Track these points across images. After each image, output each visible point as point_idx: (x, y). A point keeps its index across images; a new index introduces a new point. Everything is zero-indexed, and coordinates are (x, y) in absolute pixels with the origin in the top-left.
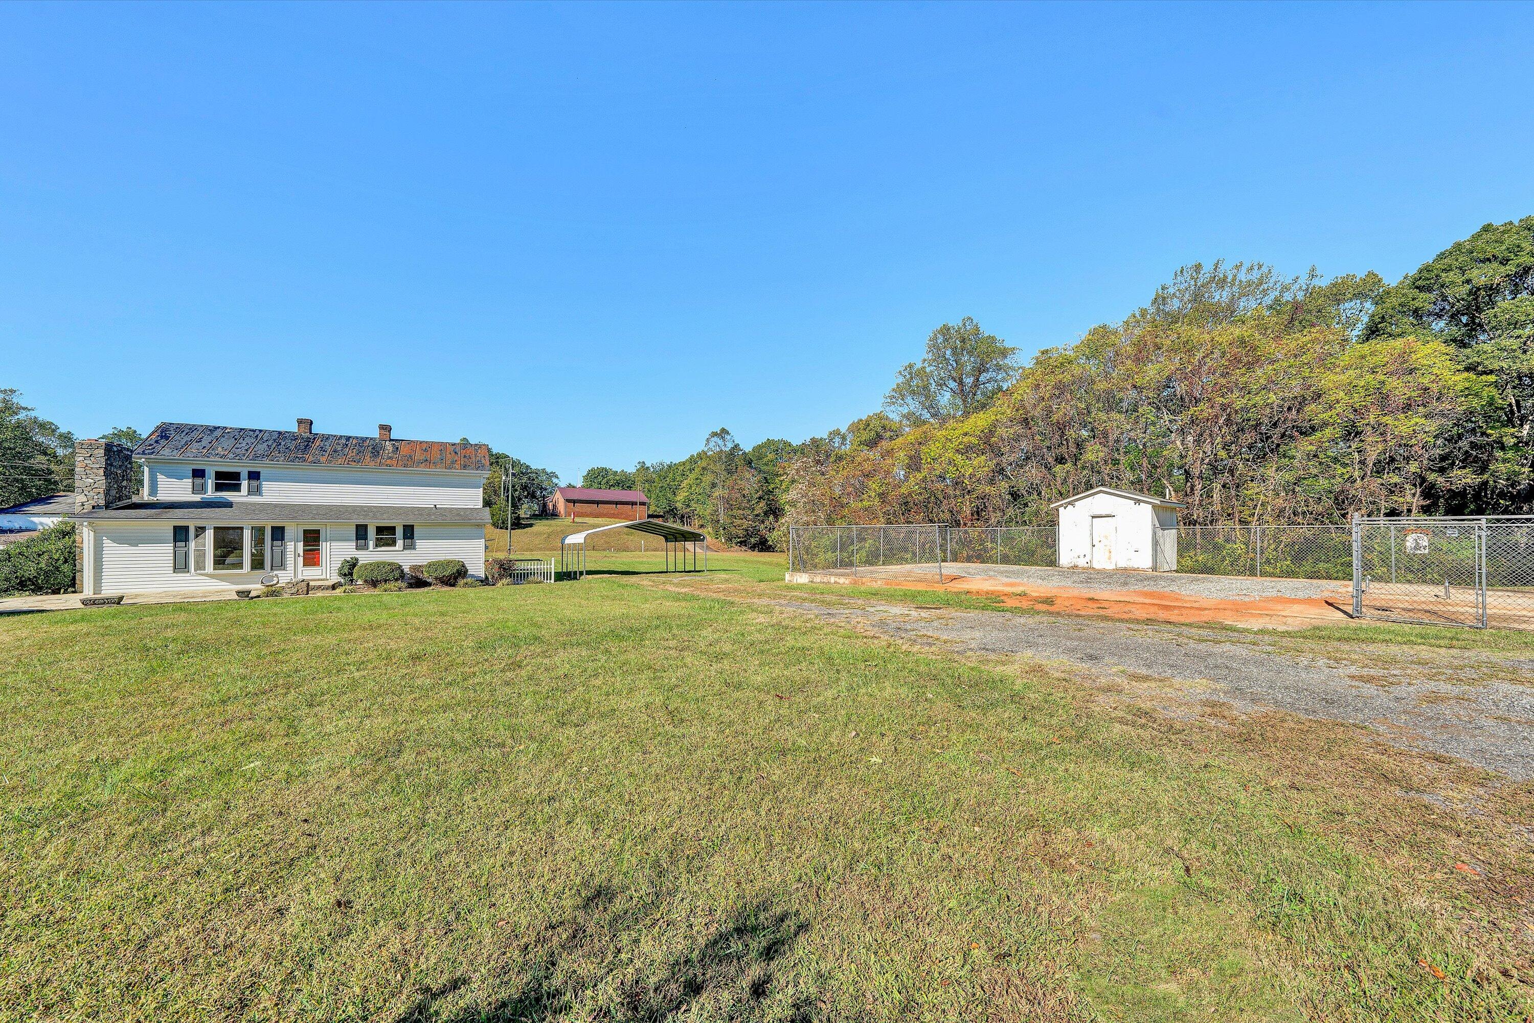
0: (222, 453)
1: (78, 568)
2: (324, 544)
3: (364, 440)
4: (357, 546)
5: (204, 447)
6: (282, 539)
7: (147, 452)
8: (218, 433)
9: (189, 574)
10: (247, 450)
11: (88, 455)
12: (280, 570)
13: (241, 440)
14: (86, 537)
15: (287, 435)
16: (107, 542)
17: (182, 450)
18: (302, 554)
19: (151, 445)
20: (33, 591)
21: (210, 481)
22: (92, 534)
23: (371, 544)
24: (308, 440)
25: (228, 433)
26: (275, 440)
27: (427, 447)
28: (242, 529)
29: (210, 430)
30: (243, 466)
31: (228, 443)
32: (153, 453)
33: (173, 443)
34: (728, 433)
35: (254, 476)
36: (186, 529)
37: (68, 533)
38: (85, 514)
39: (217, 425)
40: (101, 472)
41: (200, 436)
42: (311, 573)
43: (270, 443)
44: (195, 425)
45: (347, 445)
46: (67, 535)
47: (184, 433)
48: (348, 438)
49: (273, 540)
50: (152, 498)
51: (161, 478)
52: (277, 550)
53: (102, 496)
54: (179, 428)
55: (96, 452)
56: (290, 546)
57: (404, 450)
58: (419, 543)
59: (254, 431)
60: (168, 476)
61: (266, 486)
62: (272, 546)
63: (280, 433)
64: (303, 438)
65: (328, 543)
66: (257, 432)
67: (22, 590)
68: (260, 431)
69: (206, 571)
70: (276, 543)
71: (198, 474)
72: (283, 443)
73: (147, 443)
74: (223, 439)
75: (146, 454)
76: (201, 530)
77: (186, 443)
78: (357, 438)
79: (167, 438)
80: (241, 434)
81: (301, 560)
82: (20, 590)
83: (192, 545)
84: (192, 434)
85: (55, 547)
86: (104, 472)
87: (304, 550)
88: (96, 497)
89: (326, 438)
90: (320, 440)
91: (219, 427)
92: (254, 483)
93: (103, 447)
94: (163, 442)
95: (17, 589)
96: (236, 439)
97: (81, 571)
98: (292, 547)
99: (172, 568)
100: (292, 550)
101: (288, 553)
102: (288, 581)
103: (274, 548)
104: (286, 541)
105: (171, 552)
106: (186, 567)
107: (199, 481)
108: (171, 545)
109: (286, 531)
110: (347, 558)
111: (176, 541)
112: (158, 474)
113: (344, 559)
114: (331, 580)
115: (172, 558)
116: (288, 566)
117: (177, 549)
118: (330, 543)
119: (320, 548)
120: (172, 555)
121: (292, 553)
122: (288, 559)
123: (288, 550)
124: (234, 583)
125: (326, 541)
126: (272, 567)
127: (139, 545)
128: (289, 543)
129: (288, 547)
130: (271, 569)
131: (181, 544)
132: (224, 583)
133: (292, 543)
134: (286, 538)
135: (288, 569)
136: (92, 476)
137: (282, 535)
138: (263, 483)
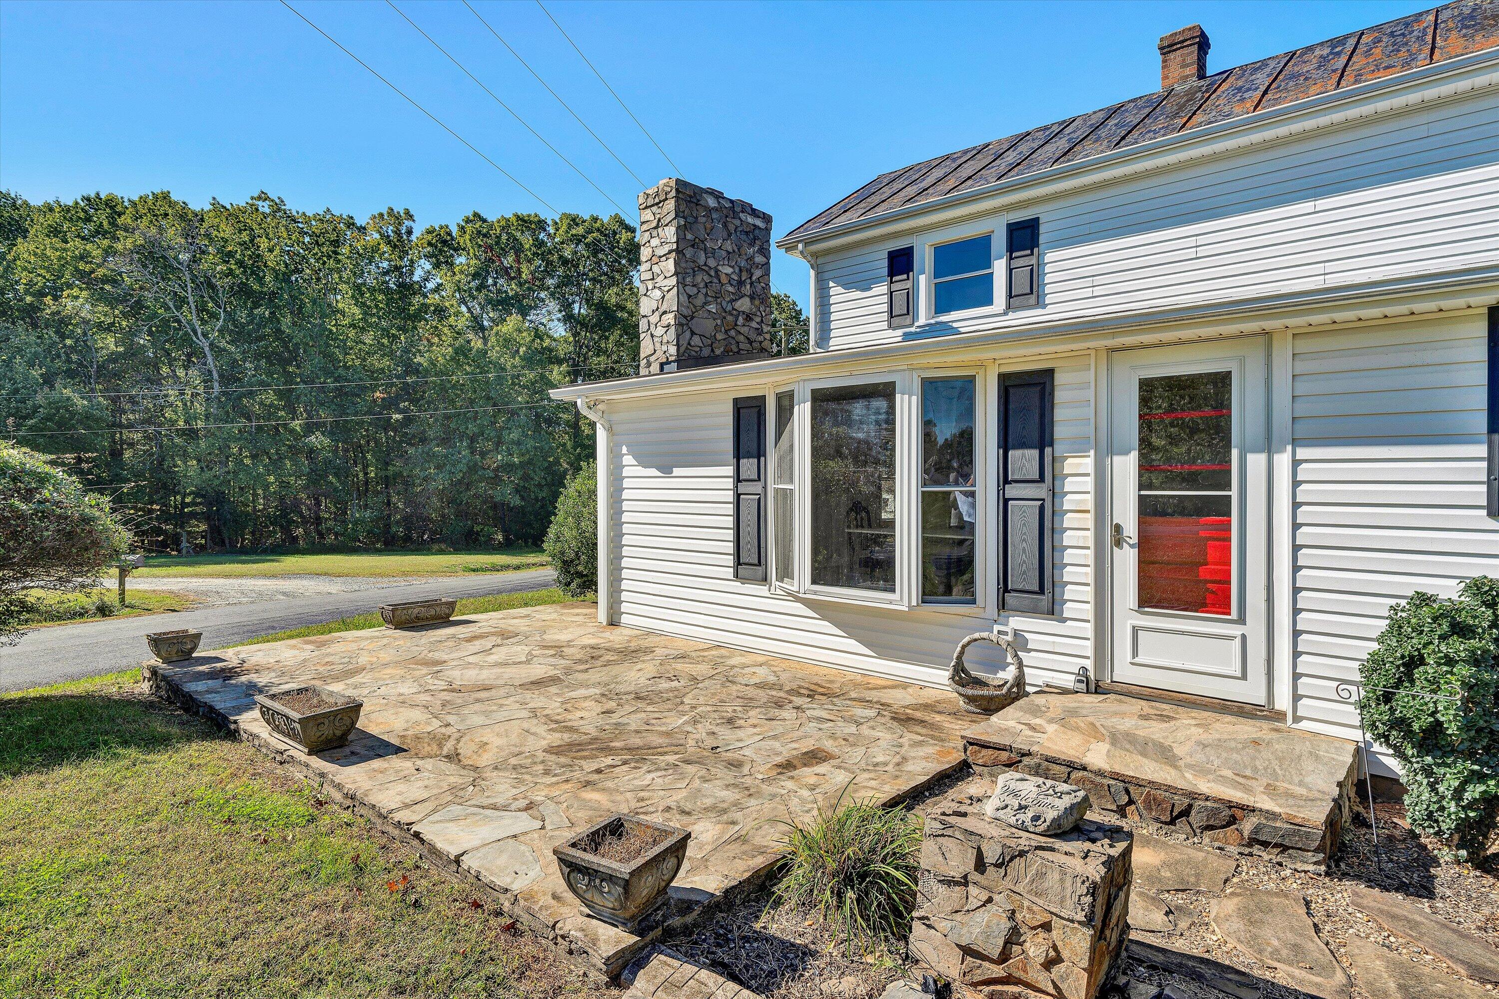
0: (949, 188)
2: (1256, 462)
6: (1045, 440)
7: (813, 227)
9: (763, 590)
11: (655, 223)
12: (1033, 611)
15: (1130, 105)
16: (629, 465)
18: (1131, 530)
21: (922, 278)
22: (606, 436)
24: (1191, 92)
26: (1092, 125)
28: (887, 392)
30: (994, 211)
32: (821, 226)
35: (1024, 236)
36: (759, 403)
40: (671, 263)
41: (927, 175)
42: (1187, 651)
43: (1078, 133)
49: (1005, 444)
51: (836, 292)
52: (1024, 502)
55: (665, 209)
60: (850, 286)
61: (1055, 263)
62: (1005, 480)
64: (1175, 95)
65: (1283, 461)
69: (798, 585)
70: (1026, 461)
71: (901, 262)
72: (1113, 122)
76: (786, 408)
77: (892, 194)
81: (1127, 562)
84: (916, 176)
86: (677, 264)
89: (1257, 67)
90: (1234, 78)
92: (1023, 261)
93: (674, 193)
94: (853, 204)
98: (1089, 483)
99: (730, 560)
100: (1089, 500)
101: (1069, 520)
102: (1069, 681)
103: (1011, 491)
104: (1059, 448)
105: (730, 496)
106: (761, 561)
107: (902, 284)
108: (729, 470)
109: (1060, 396)
110: (1428, 586)
111: (738, 456)
112: (831, 284)
113: (1410, 586)
114: (1304, 725)
115: (730, 521)
116: (1070, 592)
117: (743, 488)
118: (1296, 463)
119: (1234, 493)
120: (730, 509)
121: (1089, 520)
122: (1069, 556)
123: (1068, 503)
124: (882, 650)
125: (1269, 447)
126: (1004, 588)
127: (677, 471)
128: (1071, 465)
129: (1070, 484)
130: (1002, 605)
131: (748, 466)
132: (852, 644)
133: (1087, 463)
134: (1060, 432)
135: (1069, 610)
136: (660, 281)
137: (1042, 416)
138: (1049, 257)
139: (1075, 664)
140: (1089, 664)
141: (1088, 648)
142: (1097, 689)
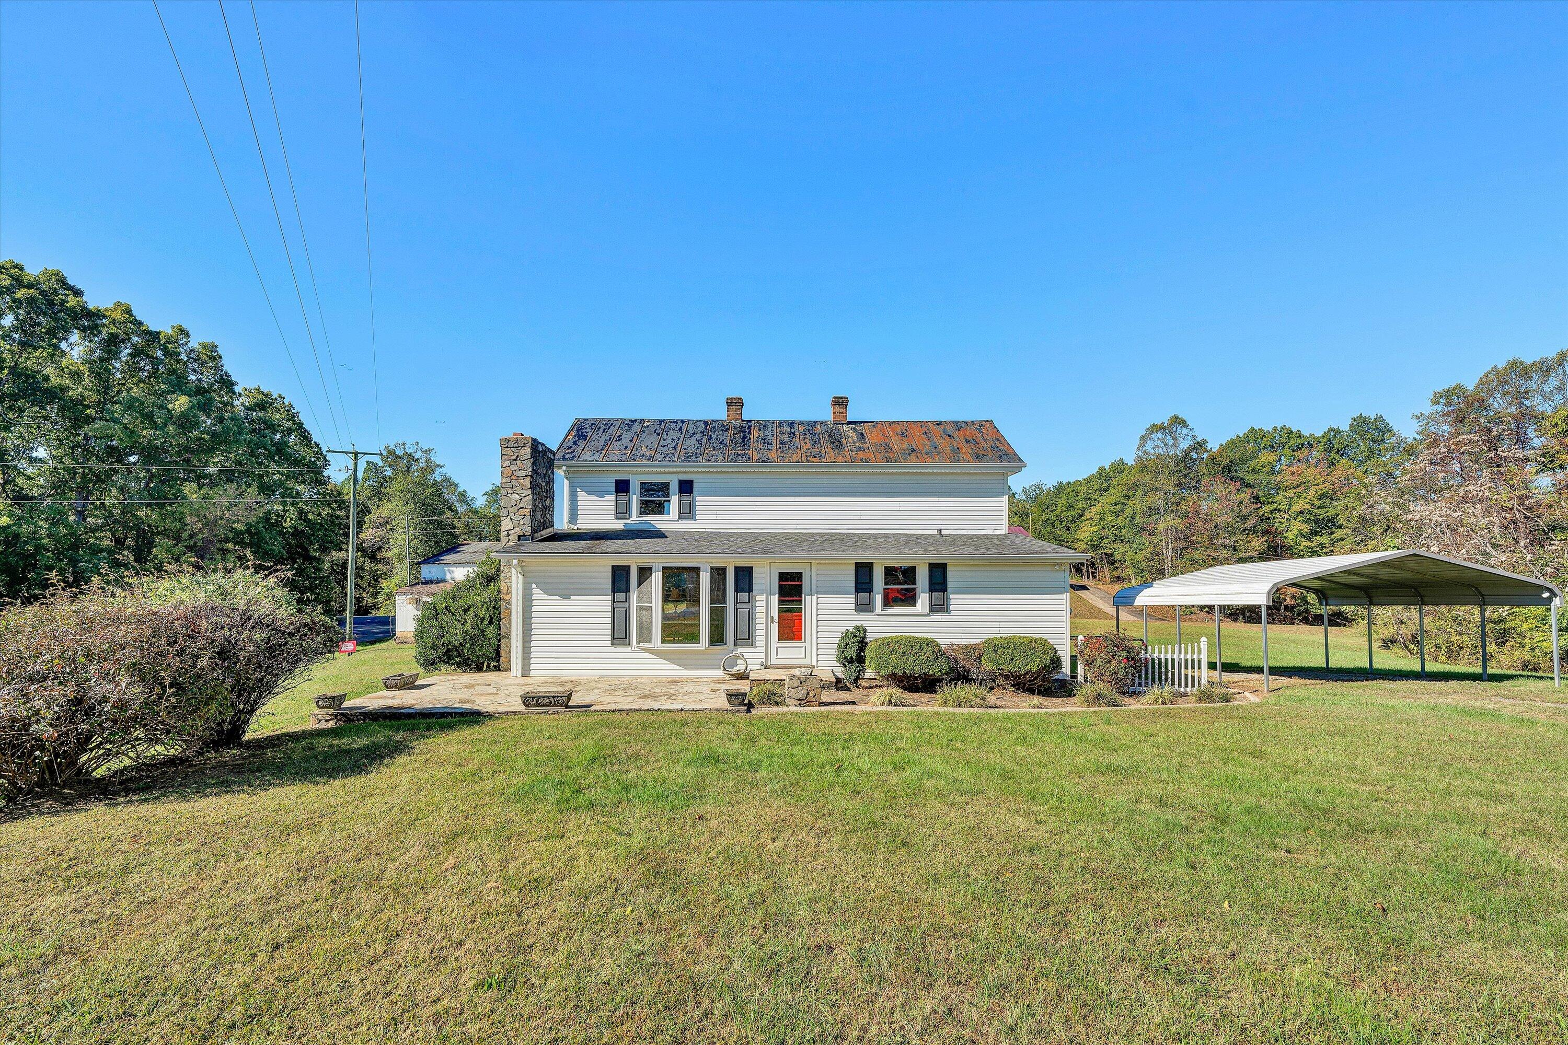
0: (648, 454)
1: (503, 631)
2: (808, 598)
3: (813, 424)
4: (857, 604)
5: (626, 447)
6: (750, 590)
7: (567, 456)
8: (637, 428)
9: (629, 649)
10: (675, 448)
11: (514, 458)
12: (747, 645)
13: (664, 436)
14: (513, 582)
15: (715, 424)
16: (537, 594)
17: (604, 452)
18: (776, 618)
19: (570, 448)
20: (459, 665)
21: (634, 497)
22: (521, 577)
23: (879, 599)
24: (742, 430)
25: (648, 426)
26: (703, 432)
27: (904, 429)
28: (697, 570)
29: (627, 424)
30: (673, 473)
31: (650, 440)
32: (574, 457)
33: (593, 443)
34: (1184, 424)
35: (686, 487)
36: (627, 569)
37: (493, 578)
38: (512, 547)
39: (633, 418)
40: (527, 482)
41: (619, 433)
42: (790, 653)
43: (698, 436)
44: (609, 420)
45: (794, 434)
46: (491, 581)
47: (601, 430)
48: (791, 424)
49: (737, 590)
50: (572, 526)
51: (581, 495)
52: (743, 610)
53: (528, 520)
54: (596, 425)
55: (523, 451)
56: (760, 600)
57: (872, 437)
58: (956, 600)
59: (675, 422)
60: (590, 493)
61: (701, 502)
62: (736, 602)
63: (706, 423)
64: (735, 428)
65: (814, 598)
66: (680, 424)
67: (448, 662)
68: (683, 421)
69: (652, 645)
70: (743, 596)
71: (622, 487)
72: (714, 436)
73: (565, 445)
74: (644, 435)
75: (566, 460)
76: (645, 572)
77: (606, 443)
78: (802, 423)
79: (584, 437)
80: (662, 427)
81: (775, 627)
82: (446, 663)
83: (634, 596)
84: (610, 431)
85: (479, 597)
86: (531, 483)
87: (780, 611)
88: (522, 522)
89: (764, 425)
90: (757, 428)
91: (636, 420)
92: (686, 498)
93: (530, 444)
94: (582, 443)
95: (444, 661)
96: (658, 435)
97: (508, 636)
98: (764, 604)
99: (609, 638)
100: (764, 609)
101: (758, 615)
102: (758, 667)
103: (739, 606)
104: (755, 592)
105: (609, 609)
106: (627, 636)
107: (623, 498)
108: (610, 598)
109: (755, 575)
110: (848, 628)
111: (614, 591)
112: (578, 490)
113: (844, 629)
114: (819, 668)
115: (609, 620)
116: (758, 638)
117: (616, 605)
118: (817, 598)
119: (803, 606)
120: (610, 615)
121: (764, 615)
122: (758, 627)
123: (758, 609)
124: (686, 667)
125: (811, 595)
126: (736, 639)
127: (572, 598)
128: (758, 598)
129: (758, 604)
130: (735, 644)
131: (620, 596)
132: (673, 666)
133: (763, 597)
134: (755, 587)
135: (757, 644)
136: (518, 490)
137: (749, 581)
138: (698, 498)
139: (759, 661)
140: (764, 660)
141: (763, 655)
142: (766, 667)
